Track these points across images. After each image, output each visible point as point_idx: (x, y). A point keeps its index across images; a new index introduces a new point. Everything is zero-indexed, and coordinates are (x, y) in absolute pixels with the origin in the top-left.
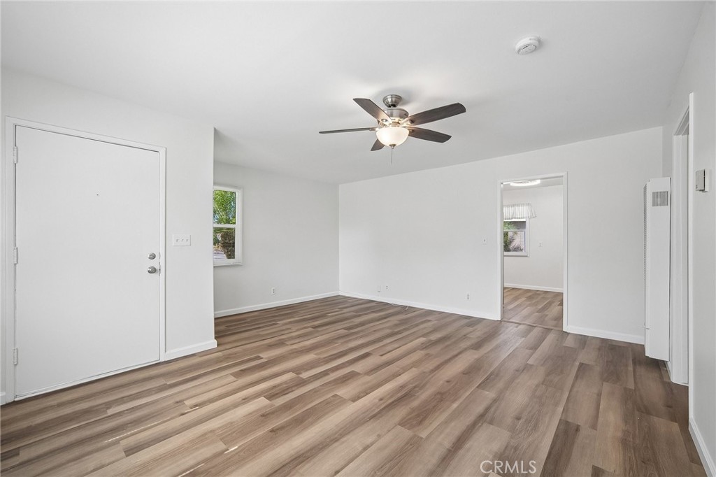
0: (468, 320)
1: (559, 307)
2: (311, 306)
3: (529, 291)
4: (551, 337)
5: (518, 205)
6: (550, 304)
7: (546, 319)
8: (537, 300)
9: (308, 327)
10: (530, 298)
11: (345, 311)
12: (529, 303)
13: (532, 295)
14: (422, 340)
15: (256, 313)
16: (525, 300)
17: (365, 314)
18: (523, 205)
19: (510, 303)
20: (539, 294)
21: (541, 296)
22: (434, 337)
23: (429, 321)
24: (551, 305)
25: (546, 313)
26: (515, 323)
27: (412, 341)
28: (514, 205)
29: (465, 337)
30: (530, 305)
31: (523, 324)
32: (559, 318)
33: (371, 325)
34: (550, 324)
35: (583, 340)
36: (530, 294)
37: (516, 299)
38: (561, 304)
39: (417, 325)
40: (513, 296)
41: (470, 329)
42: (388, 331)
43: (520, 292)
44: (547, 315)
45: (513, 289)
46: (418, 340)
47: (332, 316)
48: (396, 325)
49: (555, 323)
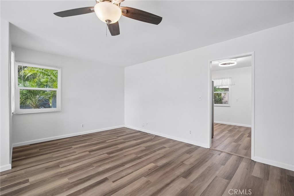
0: (189, 148)
1: (249, 138)
2: (103, 135)
3: (230, 126)
4: (243, 165)
5: (224, 78)
6: (242, 135)
7: (240, 148)
8: (234, 133)
9: (87, 151)
10: (230, 131)
11: (120, 138)
12: (229, 134)
13: (232, 129)
14: (152, 165)
15: (68, 139)
16: (228, 133)
17: (129, 141)
18: (227, 78)
19: (218, 135)
20: (236, 128)
21: (237, 130)
22: (160, 163)
23: (165, 147)
24: (243, 137)
25: (240, 143)
26: (219, 151)
27: (145, 166)
28: (222, 78)
29: (182, 164)
30: (230, 136)
31: (224, 152)
32: (248, 148)
33: (127, 150)
34: (242, 152)
35: (267, 169)
36: (230, 128)
37: (222, 131)
38: (250, 136)
39: (155, 151)
40: (221, 130)
41: (188, 155)
42: (133, 156)
43: (225, 126)
44: (240, 145)
45: (222, 124)
46: (149, 165)
47: (108, 142)
48: (142, 151)
49: (245, 151)
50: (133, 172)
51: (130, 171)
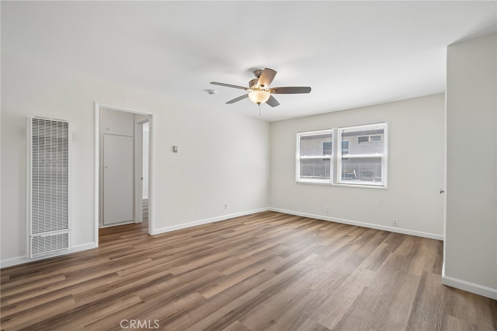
14: (207, 295)
27: (222, 293)
50: (243, 281)
51: (248, 283)
